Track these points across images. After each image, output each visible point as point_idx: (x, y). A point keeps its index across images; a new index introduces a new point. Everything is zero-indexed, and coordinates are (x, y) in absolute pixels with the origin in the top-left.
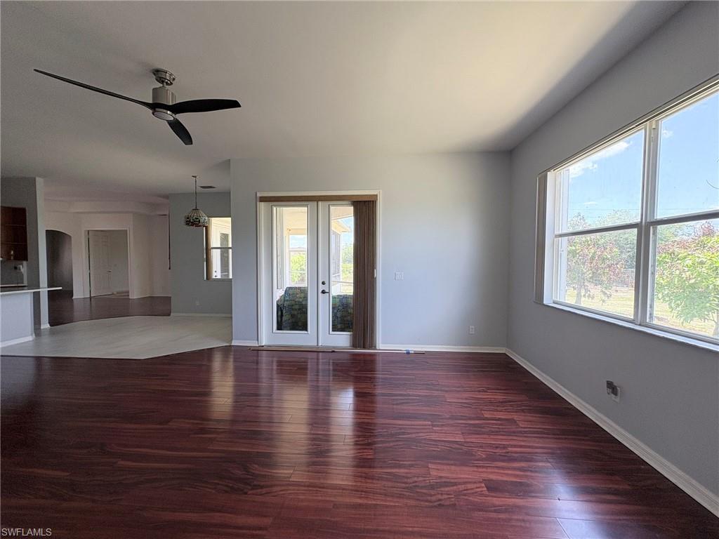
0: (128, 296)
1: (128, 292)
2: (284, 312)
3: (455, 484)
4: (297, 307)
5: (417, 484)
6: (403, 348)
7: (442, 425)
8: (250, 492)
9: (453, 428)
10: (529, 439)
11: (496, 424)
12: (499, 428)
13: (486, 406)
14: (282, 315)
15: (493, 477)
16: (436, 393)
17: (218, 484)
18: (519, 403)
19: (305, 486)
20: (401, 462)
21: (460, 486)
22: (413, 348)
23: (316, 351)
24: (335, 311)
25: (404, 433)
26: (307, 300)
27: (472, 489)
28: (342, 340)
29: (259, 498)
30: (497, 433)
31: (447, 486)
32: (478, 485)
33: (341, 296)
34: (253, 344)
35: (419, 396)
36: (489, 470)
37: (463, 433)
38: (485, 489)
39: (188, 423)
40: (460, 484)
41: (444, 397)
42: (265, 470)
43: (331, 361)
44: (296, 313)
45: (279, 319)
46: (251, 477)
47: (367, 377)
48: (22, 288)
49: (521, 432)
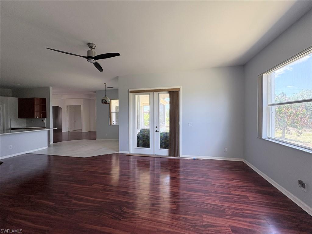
0: (81, 131)
1: (81, 130)
2: (140, 139)
3: (215, 226)
4: (145, 137)
5: (197, 224)
6: (193, 157)
7: (210, 196)
8: (122, 220)
9: (215, 198)
10: (254, 207)
11: (237, 198)
12: (239, 200)
13: (232, 188)
14: (139, 141)
15: (235, 225)
16: (207, 180)
17: (109, 214)
18: (250, 187)
19: (145, 219)
20: (189, 213)
21: (217, 228)
22: (197, 157)
23: (153, 157)
24: (162, 139)
25: (191, 198)
26: (149, 134)
27: (224, 230)
28: (165, 152)
29: (125, 223)
30: (238, 202)
31: (211, 227)
32: (227, 228)
33: (164, 133)
34: (127, 153)
35: (199, 180)
36: (234, 221)
37: (220, 201)
38: (231, 231)
39: (100, 186)
40: (218, 226)
41: (211, 182)
42: (128, 210)
43: (160, 162)
44: (145, 140)
45: (138, 142)
46: (123, 213)
47: (176, 170)
48: (44, 128)
49: (250, 203)
